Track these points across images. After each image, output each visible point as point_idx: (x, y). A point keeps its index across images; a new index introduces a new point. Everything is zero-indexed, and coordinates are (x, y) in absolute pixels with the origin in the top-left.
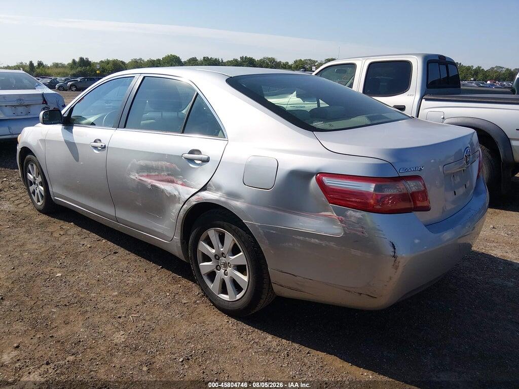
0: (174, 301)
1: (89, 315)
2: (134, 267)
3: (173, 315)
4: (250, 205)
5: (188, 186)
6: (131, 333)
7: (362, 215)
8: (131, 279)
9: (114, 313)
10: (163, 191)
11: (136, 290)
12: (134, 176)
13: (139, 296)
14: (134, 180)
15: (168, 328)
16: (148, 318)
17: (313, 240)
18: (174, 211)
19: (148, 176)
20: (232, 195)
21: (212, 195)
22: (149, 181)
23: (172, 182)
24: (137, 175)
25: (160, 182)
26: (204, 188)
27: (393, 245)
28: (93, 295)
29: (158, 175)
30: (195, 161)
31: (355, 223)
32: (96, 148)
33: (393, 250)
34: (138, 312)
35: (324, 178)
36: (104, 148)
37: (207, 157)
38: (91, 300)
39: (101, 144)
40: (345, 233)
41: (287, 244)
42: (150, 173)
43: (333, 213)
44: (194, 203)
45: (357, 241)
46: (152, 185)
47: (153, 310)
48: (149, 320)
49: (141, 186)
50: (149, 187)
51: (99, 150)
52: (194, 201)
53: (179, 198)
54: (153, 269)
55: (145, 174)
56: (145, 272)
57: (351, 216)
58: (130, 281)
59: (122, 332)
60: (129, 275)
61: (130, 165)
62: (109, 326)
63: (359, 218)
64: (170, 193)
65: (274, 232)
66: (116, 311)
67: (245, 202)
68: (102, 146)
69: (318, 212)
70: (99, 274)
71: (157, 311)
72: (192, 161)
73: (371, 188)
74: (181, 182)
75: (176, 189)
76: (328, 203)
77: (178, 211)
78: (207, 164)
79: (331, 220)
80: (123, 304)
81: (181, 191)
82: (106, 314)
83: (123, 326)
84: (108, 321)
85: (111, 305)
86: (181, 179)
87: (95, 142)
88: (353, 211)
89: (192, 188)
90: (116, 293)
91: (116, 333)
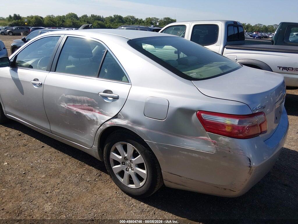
0: (82, 180)
1: (27, 192)
2: (55, 157)
3: (81, 190)
4: (148, 130)
5: (103, 114)
6: (55, 204)
7: (229, 140)
8: (53, 165)
9: (43, 190)
10: (85, 116)
11: (57, 173)
12: (64, 105)
13: (59, 177)
14: (64, 107)
15: (79, 199)
16: (65, 192)
17: (194, 155)
18: (93, 129)
19: (73, 106)
20: (136, 122)
21: (121, 122)
22: (75, 109)
23: (92, 110)
24: (66, 105)
25: (82, 110)
26: (116, 117)
27: (249, 159)
28: (29, 177)
29: (81, 105)
30: (108, 98)
31: (224, 145)
32: (35, 84)
33: (249, 163)
34: (59, 188)
35: (202, 114)
36: (41, 85)
37: (117, 96)
38: (28, 181)
39: (39, 82)
40: (217, 151)
41: (175, 156)
42: (76, 103)
43: (208, 138)
44: (108, 126)
45: (225, 157)
46: (77, 112)
47: (68, 187)
48: (66, 194)
49: (69, 112)
50: (75, 113)
51: (37, 86)
52: (108, 124)
53: (97, 122)
54: (67, 158)
55: (72, 104)
56: (62, 160)
57: (221, 141)
58: (53, 167)
59: (49, 204)
60: (51, 162)
61: (60, 98)
62: (41, 200)
63: (228, 142)
64: (90, 118)
65: (167, 148)
66: (44, 189)
67: (145, 128)
68: (39, 83)
69: (198, 136)
70: (32, 163)
71: (71, 187)
72: (106, 97)
73: (236, 122)
74: (98, 111)
75: (94, 115)
76: (205, 131)
77: (96, 130)
78: (118, 101)
79: (206, 142)
80: (49, 183)
81: (98, 117)
82: (38, 191)
83: (50, 199)
84: (40, 196)
85: (42, 184)
86: (98, 109)
87: (34, 80)
88: (223, 137)
89: (107, 116)
90: (44, 176)
91: (46, 204)
